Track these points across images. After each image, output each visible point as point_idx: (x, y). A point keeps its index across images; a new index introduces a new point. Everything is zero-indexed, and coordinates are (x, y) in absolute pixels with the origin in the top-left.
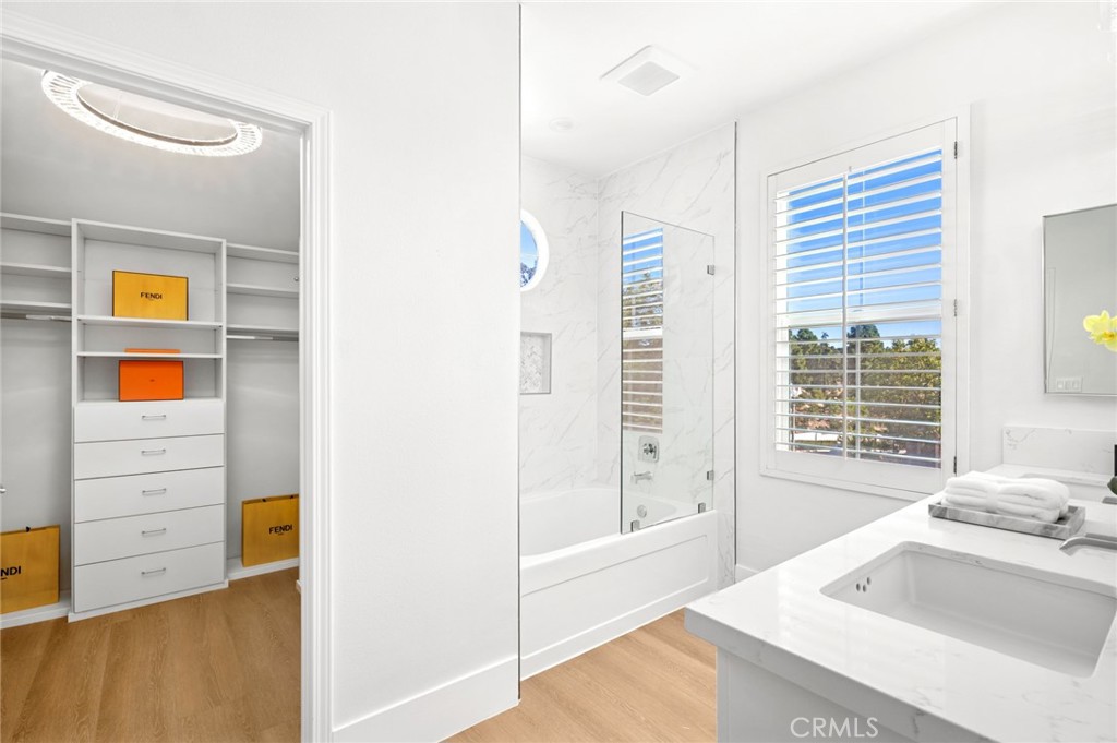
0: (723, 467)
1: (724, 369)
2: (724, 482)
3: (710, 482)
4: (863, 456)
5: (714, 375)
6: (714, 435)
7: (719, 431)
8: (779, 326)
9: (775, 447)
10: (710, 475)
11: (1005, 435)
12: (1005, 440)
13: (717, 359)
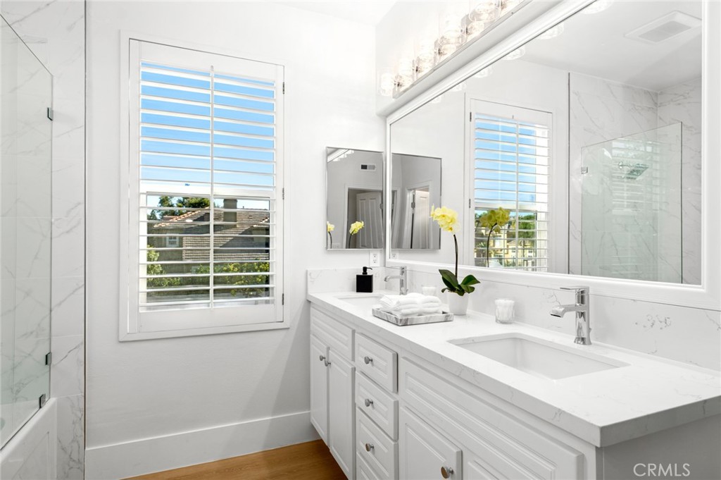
0: (65, 346)
2: (67, 364)
3: (48, 366)
5: (51, 238)
6: (51, 311)
7: (60, 304)
8: (141, 191)
9: (138, 310)
10: (47, 359)
11: (309, 276)
12: (309, 279)
13: (57, 220)
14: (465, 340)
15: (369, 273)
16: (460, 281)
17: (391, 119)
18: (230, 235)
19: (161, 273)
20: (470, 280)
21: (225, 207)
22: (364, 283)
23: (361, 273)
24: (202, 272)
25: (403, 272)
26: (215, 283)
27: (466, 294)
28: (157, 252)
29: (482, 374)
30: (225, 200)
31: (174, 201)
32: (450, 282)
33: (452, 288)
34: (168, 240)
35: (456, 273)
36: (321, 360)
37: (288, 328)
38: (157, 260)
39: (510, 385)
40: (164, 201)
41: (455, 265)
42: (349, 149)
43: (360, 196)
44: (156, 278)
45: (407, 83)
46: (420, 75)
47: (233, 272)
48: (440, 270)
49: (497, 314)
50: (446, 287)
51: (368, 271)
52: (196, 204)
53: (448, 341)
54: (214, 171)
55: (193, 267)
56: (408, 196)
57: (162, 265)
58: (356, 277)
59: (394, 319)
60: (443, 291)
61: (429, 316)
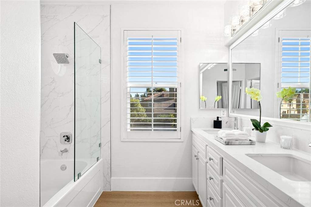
0: (105, 141)
1: (105, 102)
2: (105, 148)
3: (100, 148)
4: (154, 130)
5: (101, 104)
6: (101, 129)
7: (103, 127)
8: (128, 86)
9: (127, 130)
10: (100, 145)
11: (192, 120)
12: (192, 121)
13: (102, 98)
14: (257, 154)
15: (220, 119)
16: (262, 125)
17: (231, 47)
18: (171, 102)
19: (147, 117)
20: (267, 125)
21: (170, 91)
22: (217, 124)
23: (216, 119)
24: (161, 117)
25: (236, 120)
26: (154, 122)
27: (264, 132)
28: (145, 109)
29: (254, 172)
30: (170, 89)
31: (152, 90)
32: (257, 125)
33: (257, 129)
34: (149, 104)
35: (260, 121)
36: (195, 157)
37: (183, 142)
38: (145, 112)
39: (267, 180)
40: (148, 90)
41: (260, 117)
42: (213, 63)
43: (223, 84)
44: (145, 119)
45: (238, 29)
46: (244, 23)
47: (173, 117)
48: (251, 119)
49: (281, 143)
50: (254, 128)
51: (219, 119)
52: (159, 90)
53: (246, 154)
54: (153, 77)
55: (158, 115)
56: (248, 83)
57: (147, 114)
58: (213, 121)
59: (223, 142)
60: (253, 130)
61: (241, 141)
